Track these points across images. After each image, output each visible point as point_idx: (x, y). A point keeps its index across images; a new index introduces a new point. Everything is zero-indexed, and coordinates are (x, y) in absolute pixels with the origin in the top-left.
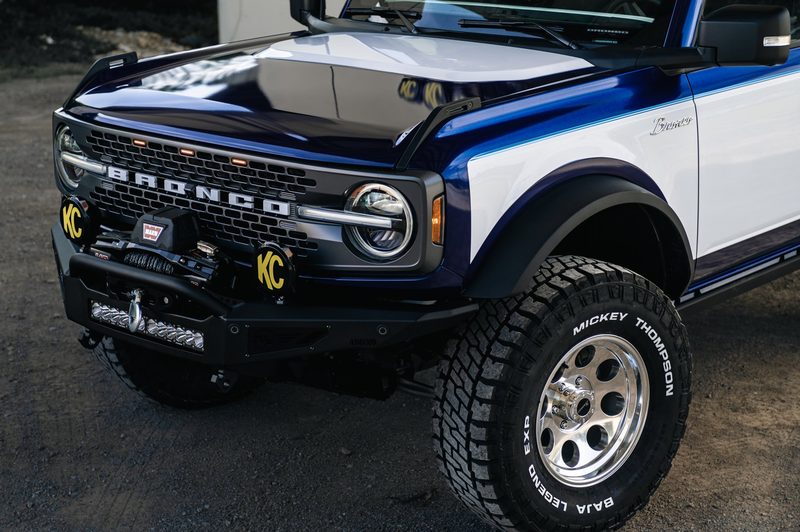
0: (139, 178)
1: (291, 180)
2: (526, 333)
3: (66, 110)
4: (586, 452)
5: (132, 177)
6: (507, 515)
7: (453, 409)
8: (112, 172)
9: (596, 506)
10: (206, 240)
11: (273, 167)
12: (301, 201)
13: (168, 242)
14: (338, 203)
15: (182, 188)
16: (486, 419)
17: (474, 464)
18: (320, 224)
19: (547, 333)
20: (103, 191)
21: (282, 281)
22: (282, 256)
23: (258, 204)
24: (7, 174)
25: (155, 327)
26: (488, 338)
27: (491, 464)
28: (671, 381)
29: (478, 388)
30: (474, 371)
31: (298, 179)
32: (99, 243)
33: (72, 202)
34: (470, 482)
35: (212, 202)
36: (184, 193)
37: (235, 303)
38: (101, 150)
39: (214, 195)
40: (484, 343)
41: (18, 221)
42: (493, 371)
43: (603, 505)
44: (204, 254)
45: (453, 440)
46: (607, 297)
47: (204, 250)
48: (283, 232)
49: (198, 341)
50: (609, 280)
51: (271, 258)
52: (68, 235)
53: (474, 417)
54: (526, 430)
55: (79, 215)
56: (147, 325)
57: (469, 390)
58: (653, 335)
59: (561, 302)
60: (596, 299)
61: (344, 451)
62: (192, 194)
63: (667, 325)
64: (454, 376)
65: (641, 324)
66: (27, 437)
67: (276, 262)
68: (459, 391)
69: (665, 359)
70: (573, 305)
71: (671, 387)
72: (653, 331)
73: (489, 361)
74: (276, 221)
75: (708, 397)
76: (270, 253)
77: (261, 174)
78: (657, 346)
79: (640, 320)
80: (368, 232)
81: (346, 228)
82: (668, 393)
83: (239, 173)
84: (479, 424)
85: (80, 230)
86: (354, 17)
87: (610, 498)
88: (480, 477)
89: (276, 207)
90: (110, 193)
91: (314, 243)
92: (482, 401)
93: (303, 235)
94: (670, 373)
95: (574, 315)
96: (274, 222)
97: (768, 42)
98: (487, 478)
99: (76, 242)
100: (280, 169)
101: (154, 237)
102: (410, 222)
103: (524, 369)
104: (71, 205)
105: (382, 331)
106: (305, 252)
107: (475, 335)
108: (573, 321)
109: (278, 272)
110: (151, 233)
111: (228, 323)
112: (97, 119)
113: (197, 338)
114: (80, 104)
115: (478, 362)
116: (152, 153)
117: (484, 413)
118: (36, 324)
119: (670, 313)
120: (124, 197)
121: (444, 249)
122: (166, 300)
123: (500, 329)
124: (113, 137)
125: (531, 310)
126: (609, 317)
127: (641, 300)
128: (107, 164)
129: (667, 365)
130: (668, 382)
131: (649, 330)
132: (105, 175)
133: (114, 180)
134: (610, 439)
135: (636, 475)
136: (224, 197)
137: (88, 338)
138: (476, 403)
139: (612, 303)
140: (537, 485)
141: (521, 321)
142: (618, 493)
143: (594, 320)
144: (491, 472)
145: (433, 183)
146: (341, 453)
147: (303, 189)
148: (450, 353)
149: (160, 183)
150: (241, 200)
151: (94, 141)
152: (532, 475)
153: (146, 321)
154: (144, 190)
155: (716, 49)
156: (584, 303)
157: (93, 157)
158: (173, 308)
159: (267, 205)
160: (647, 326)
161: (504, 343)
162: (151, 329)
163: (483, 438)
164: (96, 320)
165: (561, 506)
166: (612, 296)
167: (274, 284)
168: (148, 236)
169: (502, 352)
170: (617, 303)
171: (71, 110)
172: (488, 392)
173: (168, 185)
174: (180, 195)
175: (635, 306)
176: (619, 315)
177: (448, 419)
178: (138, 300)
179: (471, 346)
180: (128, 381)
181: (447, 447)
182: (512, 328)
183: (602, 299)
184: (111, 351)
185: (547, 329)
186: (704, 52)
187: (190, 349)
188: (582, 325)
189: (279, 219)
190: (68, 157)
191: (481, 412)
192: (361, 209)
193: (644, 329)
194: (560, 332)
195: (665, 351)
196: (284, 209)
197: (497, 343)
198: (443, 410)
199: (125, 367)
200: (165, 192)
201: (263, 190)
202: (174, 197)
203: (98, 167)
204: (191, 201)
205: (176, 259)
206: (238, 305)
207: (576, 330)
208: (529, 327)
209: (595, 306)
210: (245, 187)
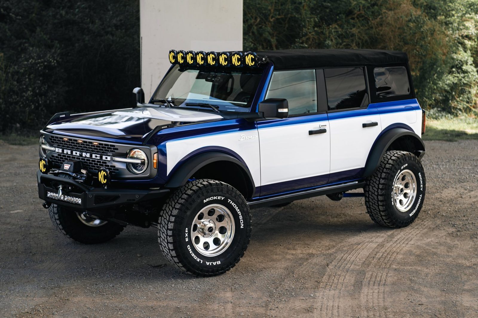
0: (65, 151)
1: (111, 148)
2: (186, 200)
3: (44, 131)
4: (212, 246)
5: (63, 151)
6: (180, 262)
7: (163, 226)
8: (57, 150)
9: (213, 263)
10: (84, 169)
11: (106, 145)
12: (114, 156)
13: (72, 169)
14: (125, 155)
15: (78, 153)
16: (172, 228)
17: (169, 244)
18: (119, 163)
19: (194, 201)
20: (54, 156)
21: (106, 180)
22: (106, 172)
23: (101, 157)
24: (31, 177)
25: (67, 198)
26: (175, 202)
27: (173, 243)
28: (242, 223)
29: (170, 218)
30: (170, 213)
31: (113, 148)
32: (51, 172)
33: (43, 159)
34: (168, 251)
35: (88, 158)
36: (79, 155)
37: (91, 188)
38: (53, 142)
39: (88, 155)
40: (173, 203)
41: (33, 192)
42: (175, 212)
43: (216, 263)
44: (83, 173)
45: (163, 236)
46: (216, 191)
47: (83, 172)
48: (108, 166)
49: (79, 201)
50: (217, 185)
51: (103, 173)
52: (41, 171)
53: (169, 228)
54: (186, 233)
55: (45, 164)
56: (64, 198)
57: (168, 219)
58: (235, 206)
59: (199, 191)
60: (212, 191)
61: (138, 255)
62: (81, 155)
63: (240, 203)
64: (164, 215)
65: (230, 202)
66: (26, 249)
67: (104, 174)
68: (165, 220)
69: (240, 215)
70: (203, 192)
71: (243, 225)
72: (235, 204)
73: (174, 209)
74: (106, 162)
75: (281, 245)
76: (102, 171)
77: (102, 147)
78: (237, 210)
79: (229, 200)
80: (135, 166)
81: (128, 164)
82: (242, 227)
83: (96, 147)
84: (170, 230)
85: (45, 169)
86: (155, 103)
87: (219, 261)
88: (171, 248)
89: (107, 158)
90: (56, 157)
91: (117, 169)
92: (171, 222)
93: (114, 167)
94: (242, 220)
95: (204, 196)
96: (106, 163)
97: (280, 110)
98: (173, 248)
99: (44, 173)
100: (108, 145)
101: (67, 168)
102: (146, 162)
103: (186, 212)
104: (42, 160)
105: (137, 197)
106: (114, 172)
107: (171, 202)
108: (203, 197)
109: (105, 177)
110: (67, 167)
111: (89, 194)
112: (53, 132)
113: (79, 200)
114: (48, 128)
115: (171, 210)
116: (69, 142)
117: (172, 226)
118: (34, 222)
119: (241, 199)
120: (60, 158)
121: (158, 171)
122: (70, 188)
123: (178, 199)
124: (57, 138)
125: (189, 193)
126: (217, 198)
127: (229, 193)
128: (55, 147)
129: (241, 217)
130: (241, 223)
131: (233, 204)
132: (55, 151)
133: (58, 152)
134: (221, 243)
135: (230, 255)
136: (91, 156)
137: (46, 205)
138: (169, 223)
139: (218, 193)
140: (191, 252)
141: (185, 196)
142: (222, 260)
143: (212, 198)
144: (174, 246)
145: (154, 149)
146: (137, 256)
147: (114, 152)
148: (164, 208)
149: (72, 152)
150: (96, 156)
151: (51, 139)
152: (189, 249)
153: (64, 196)
154: (66, 155)
155: (263, 113)
156: (208, 192)
157: (51, 145)
158: (72, 191)
159: (104, 158)
160: (232, 202)
161: (179, 203)
162: (65, 199)
163: (171, 234)
164: (48, 198)
165: (200, 261)
166: (218, 191)
167: (104, 181)
168: (65, 168)
169: (178, 206)
170: (220, 193)
171: (46, 131)
172: (173, 219)
173: (74, 153)
174: (78, 156)
175: (227, 195)
176: (221, 198)
177: (162, 230)
178: (61, 188)
179: (170, 205)
180: (63, 231)
181: (161, 239)
182: (182, 199)
183: (214, 191)
184: (58, 219)
185: (194, 200)
186: (260, 114)
187: (77, 204)
188: (207, 199)
189: (107, 162)
190: (44, 146)
191: (171, 226)
192: (132, 158)
193: (231, 204)
194: (199, 201)
195: (240, 212)
196: (109, 158)
197: (177, 204)
198: (160, 227)
199: (62, 226)
200: (73, 155)
201: (103, 153)
202: (76, 157)
203: (53, 149)
204: (81, 158)
205: (74, 175)
206: (92, 189)
207: (205, 201)
208: (188, 198)
209: (212, 193)
210: (98, 152)
